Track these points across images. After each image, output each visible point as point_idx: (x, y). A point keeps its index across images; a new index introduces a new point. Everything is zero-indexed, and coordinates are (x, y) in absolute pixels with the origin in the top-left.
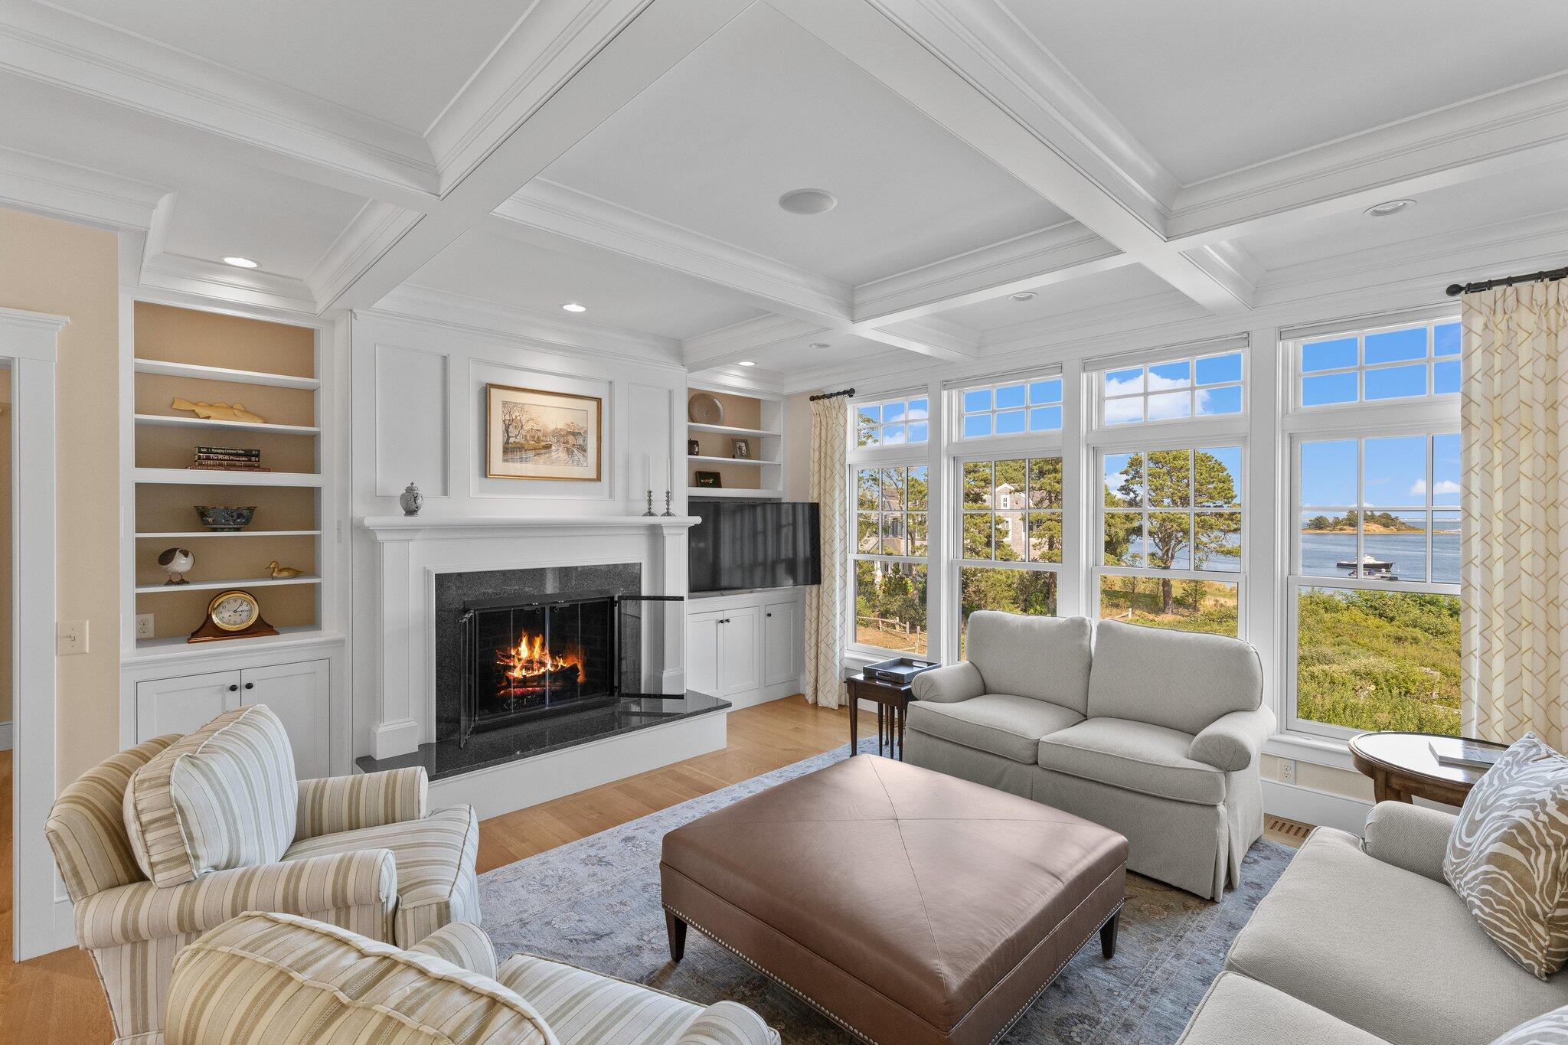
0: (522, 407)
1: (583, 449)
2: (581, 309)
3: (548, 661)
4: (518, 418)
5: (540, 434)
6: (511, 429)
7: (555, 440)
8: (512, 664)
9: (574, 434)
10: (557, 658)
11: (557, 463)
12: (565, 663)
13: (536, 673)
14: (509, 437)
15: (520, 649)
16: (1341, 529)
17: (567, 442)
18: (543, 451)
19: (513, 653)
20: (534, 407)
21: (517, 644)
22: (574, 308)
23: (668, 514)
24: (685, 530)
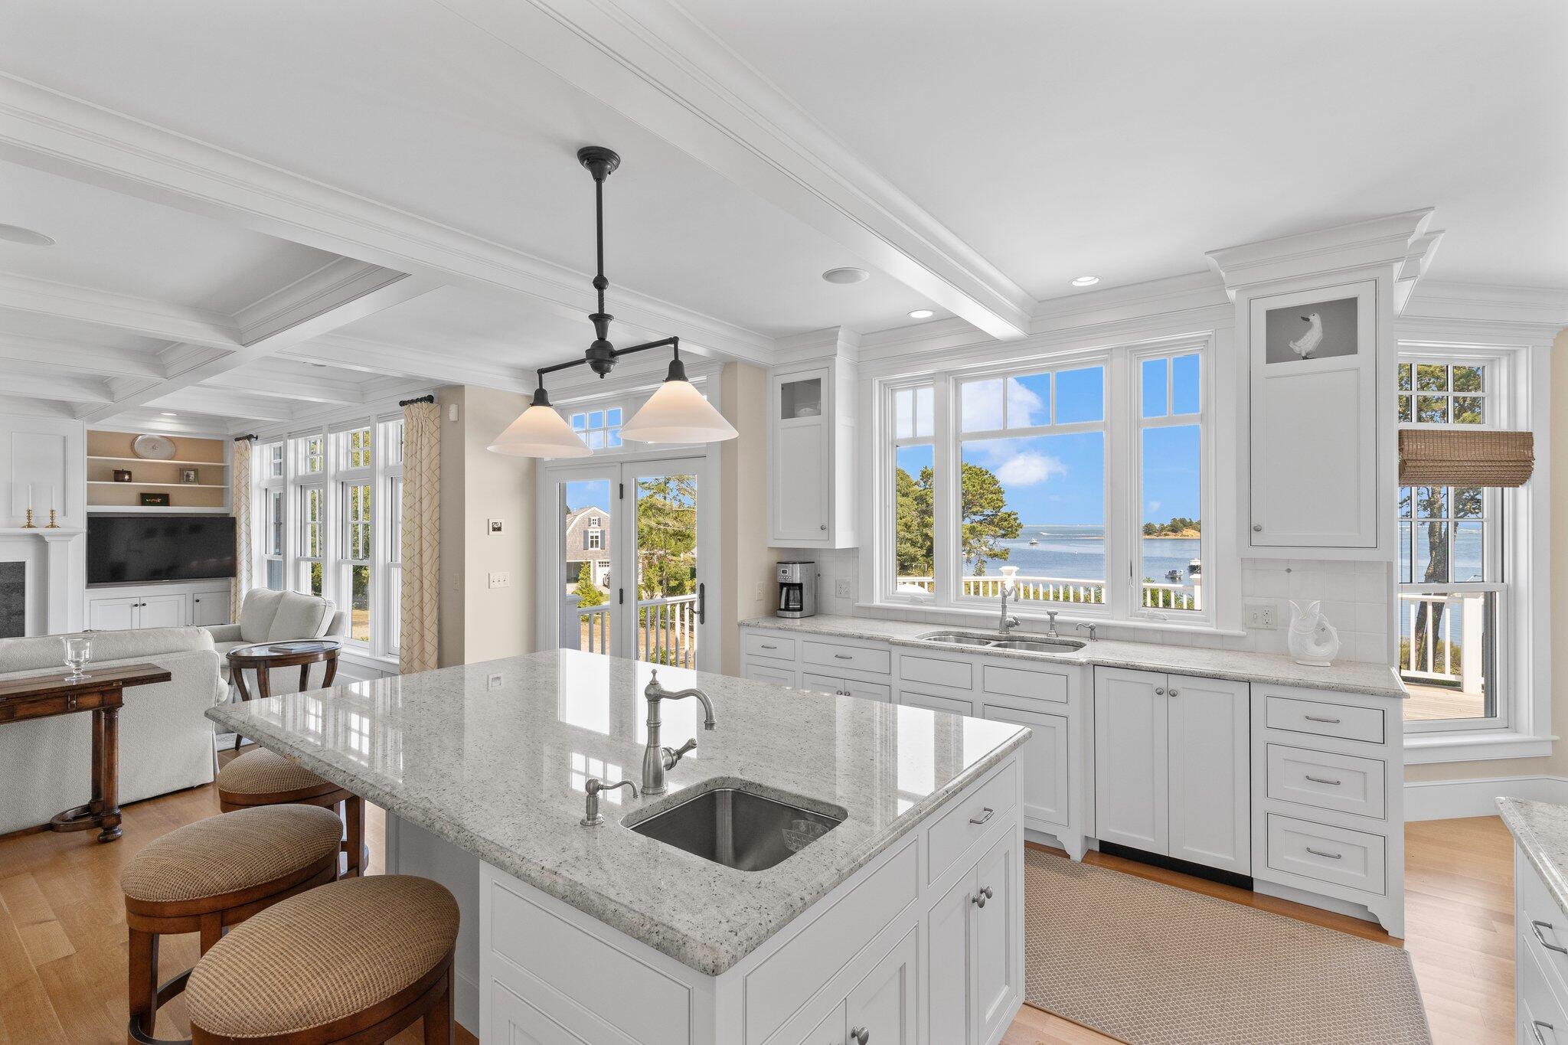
16: (1166, 535)
23: (52, 526)
24: (74, 538)
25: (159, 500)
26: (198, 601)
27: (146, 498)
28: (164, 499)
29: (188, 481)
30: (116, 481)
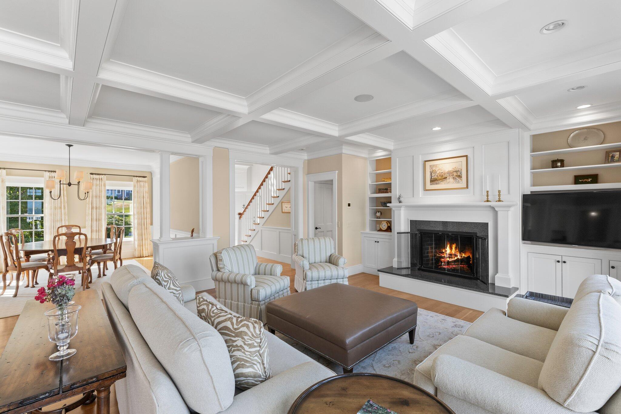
0: (436, 166)
1: (460, 177)
2: (440, 128)
3: (459, 255)
4: (435, 170)
5: (443, 174)
6: (432, 173)
7: (448, 175)
8: (443, 256)
9: (456, 171)
10: (462, 253)
11: (450, 183)
12: (465, 255)
13: (453, 259)
14: (432, 177)
15: (446, 249)
17: (453, 175)
18: (444, 180)
19: (444, 251)
20: (440, 165)
21: (445, 248)
22: (437, 129)
23: (499, 201)
24: (512, 209)
25: (590, 180)
26: (613, 267)
27: (578, 179)
28: (594, 179)
29: (613, 161)
30: (553, 167)
